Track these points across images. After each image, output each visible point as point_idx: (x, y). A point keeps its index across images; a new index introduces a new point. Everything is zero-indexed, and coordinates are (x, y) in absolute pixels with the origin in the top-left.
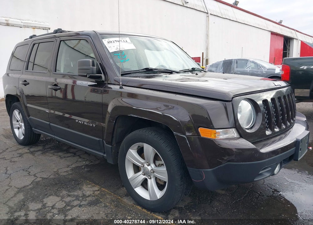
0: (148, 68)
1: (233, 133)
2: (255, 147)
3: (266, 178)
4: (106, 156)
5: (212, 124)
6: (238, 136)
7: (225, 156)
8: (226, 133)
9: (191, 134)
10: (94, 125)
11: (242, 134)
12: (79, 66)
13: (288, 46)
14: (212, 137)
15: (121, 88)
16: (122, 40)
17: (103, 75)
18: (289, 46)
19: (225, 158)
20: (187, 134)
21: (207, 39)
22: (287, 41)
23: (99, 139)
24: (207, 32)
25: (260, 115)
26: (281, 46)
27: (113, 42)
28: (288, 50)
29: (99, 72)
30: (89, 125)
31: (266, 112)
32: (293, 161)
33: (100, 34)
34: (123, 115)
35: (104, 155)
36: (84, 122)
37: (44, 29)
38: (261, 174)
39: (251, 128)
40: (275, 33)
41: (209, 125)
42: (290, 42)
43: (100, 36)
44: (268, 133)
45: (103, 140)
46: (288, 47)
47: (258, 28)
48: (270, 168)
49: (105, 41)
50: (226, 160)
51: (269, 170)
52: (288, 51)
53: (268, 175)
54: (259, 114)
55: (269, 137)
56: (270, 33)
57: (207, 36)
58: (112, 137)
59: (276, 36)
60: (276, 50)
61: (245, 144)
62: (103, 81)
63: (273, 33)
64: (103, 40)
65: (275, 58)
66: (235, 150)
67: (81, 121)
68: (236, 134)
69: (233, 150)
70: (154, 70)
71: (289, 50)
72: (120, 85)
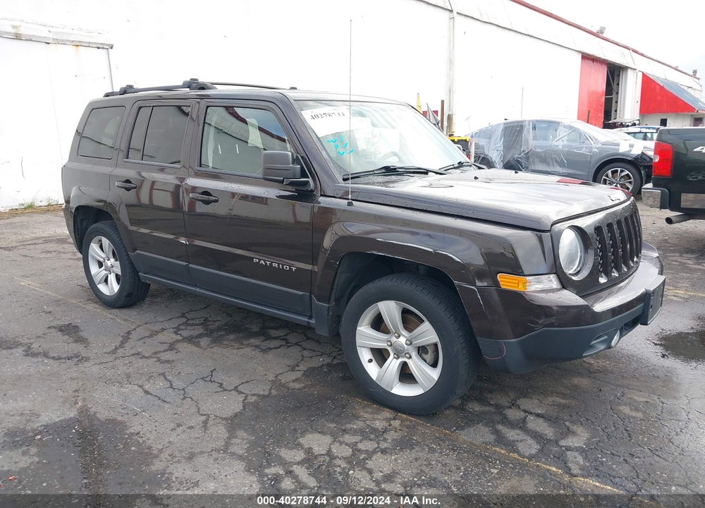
0: (389, 167)
1: (552, 282)
2: (585, 303)
3: (599, 352)
4: (314, 322)
5: (521, 268)
6: (559, 287)
7: (540, 319)
8: (539, 282)
9: (485, 284)
10: (294, 268)
11: (565, 282)
12: (265, 163)
13: (615, 83)
14: (520, 288)
15: (350, 204)
16: (336, 113)
17: (310, 180)
18: (618, 84)
19: (541, 322)
20: (479, 283)
21: (450, 68)
22: (615, 72)
23: (302, 293)
24: (450, 54)
25: (591, 252)
26: (602, 86)
27: (319, 116)
28: (614, 93)
29: (304, 174)
30: (283, 267)
31: (599, 247)
32: (639, 325)
33: (295, 100)
34: (355, 252)
35: (311, 321)
36: (272, 262)
37: (99, 48)
38: (592, 347)
39: (577, 274)
40: (589, 55)
41: (515, 269)
42: (619, 76)
43: (296, 105)
44: (603, 280)
45: (311, 295)
46: (615, 87)
47: (555, 46)
48: (606, 337)
49: (307, 115)
50: (541, 324)
51: (604, 340)
52: (614, 96)
53: (602, 347)
54: (589, 251)
55: (605, 288)
56: (580, 55)
57: (451, 62)
58: (332, 289)
59: (591, 62)
60: (592, 94)
61: (570, 298)
62: (312, 191)
63: (586, 57)
64: (302, 112)
65: (589, 111)
66: (555, 308)
67: (264, 261)
68: (555, 283)
69: (554, 308)
70: (398, 170)
71: (617, 93)
72: (348, 199)
